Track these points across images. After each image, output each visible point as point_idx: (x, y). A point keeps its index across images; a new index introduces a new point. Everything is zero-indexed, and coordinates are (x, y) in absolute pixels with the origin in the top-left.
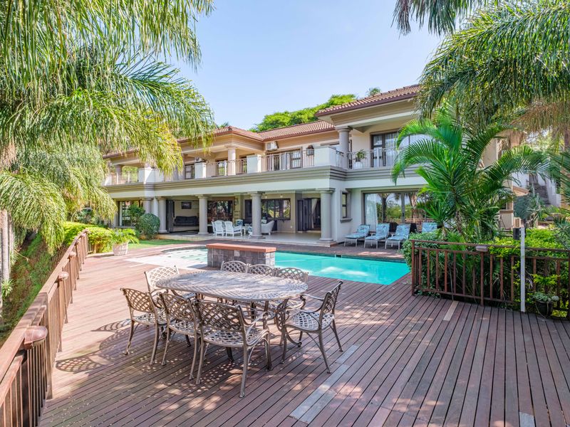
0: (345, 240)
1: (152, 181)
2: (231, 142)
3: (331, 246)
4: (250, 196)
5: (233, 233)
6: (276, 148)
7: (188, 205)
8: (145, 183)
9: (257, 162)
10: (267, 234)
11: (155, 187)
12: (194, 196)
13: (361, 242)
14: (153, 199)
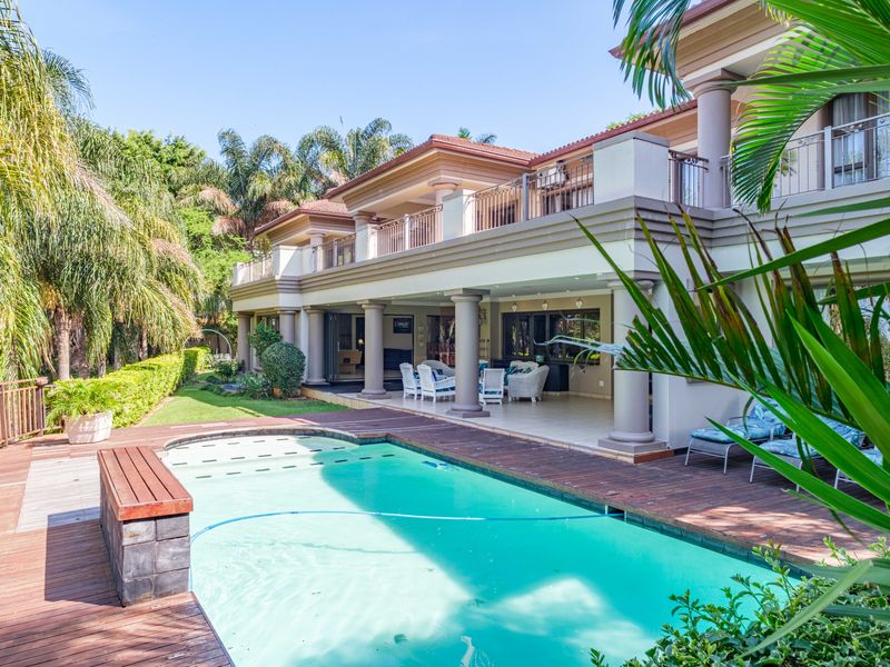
0: (690, 443)
1: (295, 273)
2: (437, 172)
3: (638, 459)
4: (448, 299)
5: (433, 395)
6: (560, 178)
7: (405, 325)
8: (277, 278)
9: (461, 209)
10: (529, 400)
11: (300, 285)
12: (354, 305)
13: (740, 459)
14: (298, 312)
